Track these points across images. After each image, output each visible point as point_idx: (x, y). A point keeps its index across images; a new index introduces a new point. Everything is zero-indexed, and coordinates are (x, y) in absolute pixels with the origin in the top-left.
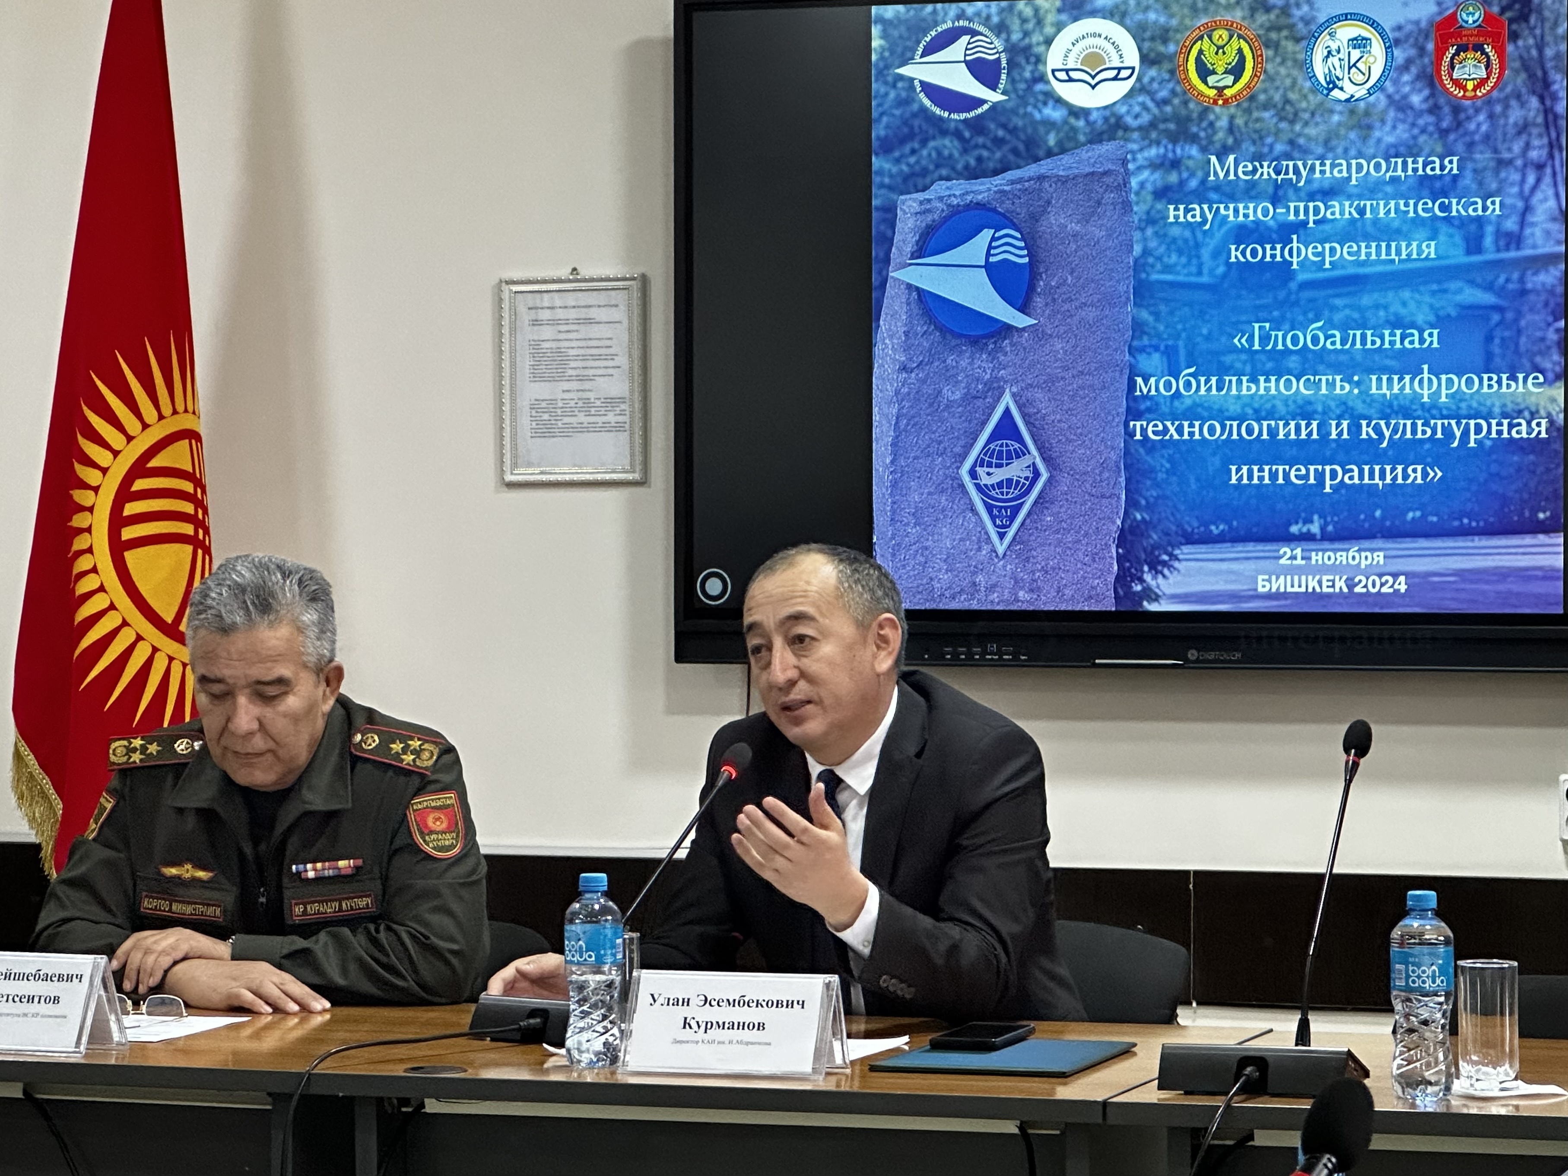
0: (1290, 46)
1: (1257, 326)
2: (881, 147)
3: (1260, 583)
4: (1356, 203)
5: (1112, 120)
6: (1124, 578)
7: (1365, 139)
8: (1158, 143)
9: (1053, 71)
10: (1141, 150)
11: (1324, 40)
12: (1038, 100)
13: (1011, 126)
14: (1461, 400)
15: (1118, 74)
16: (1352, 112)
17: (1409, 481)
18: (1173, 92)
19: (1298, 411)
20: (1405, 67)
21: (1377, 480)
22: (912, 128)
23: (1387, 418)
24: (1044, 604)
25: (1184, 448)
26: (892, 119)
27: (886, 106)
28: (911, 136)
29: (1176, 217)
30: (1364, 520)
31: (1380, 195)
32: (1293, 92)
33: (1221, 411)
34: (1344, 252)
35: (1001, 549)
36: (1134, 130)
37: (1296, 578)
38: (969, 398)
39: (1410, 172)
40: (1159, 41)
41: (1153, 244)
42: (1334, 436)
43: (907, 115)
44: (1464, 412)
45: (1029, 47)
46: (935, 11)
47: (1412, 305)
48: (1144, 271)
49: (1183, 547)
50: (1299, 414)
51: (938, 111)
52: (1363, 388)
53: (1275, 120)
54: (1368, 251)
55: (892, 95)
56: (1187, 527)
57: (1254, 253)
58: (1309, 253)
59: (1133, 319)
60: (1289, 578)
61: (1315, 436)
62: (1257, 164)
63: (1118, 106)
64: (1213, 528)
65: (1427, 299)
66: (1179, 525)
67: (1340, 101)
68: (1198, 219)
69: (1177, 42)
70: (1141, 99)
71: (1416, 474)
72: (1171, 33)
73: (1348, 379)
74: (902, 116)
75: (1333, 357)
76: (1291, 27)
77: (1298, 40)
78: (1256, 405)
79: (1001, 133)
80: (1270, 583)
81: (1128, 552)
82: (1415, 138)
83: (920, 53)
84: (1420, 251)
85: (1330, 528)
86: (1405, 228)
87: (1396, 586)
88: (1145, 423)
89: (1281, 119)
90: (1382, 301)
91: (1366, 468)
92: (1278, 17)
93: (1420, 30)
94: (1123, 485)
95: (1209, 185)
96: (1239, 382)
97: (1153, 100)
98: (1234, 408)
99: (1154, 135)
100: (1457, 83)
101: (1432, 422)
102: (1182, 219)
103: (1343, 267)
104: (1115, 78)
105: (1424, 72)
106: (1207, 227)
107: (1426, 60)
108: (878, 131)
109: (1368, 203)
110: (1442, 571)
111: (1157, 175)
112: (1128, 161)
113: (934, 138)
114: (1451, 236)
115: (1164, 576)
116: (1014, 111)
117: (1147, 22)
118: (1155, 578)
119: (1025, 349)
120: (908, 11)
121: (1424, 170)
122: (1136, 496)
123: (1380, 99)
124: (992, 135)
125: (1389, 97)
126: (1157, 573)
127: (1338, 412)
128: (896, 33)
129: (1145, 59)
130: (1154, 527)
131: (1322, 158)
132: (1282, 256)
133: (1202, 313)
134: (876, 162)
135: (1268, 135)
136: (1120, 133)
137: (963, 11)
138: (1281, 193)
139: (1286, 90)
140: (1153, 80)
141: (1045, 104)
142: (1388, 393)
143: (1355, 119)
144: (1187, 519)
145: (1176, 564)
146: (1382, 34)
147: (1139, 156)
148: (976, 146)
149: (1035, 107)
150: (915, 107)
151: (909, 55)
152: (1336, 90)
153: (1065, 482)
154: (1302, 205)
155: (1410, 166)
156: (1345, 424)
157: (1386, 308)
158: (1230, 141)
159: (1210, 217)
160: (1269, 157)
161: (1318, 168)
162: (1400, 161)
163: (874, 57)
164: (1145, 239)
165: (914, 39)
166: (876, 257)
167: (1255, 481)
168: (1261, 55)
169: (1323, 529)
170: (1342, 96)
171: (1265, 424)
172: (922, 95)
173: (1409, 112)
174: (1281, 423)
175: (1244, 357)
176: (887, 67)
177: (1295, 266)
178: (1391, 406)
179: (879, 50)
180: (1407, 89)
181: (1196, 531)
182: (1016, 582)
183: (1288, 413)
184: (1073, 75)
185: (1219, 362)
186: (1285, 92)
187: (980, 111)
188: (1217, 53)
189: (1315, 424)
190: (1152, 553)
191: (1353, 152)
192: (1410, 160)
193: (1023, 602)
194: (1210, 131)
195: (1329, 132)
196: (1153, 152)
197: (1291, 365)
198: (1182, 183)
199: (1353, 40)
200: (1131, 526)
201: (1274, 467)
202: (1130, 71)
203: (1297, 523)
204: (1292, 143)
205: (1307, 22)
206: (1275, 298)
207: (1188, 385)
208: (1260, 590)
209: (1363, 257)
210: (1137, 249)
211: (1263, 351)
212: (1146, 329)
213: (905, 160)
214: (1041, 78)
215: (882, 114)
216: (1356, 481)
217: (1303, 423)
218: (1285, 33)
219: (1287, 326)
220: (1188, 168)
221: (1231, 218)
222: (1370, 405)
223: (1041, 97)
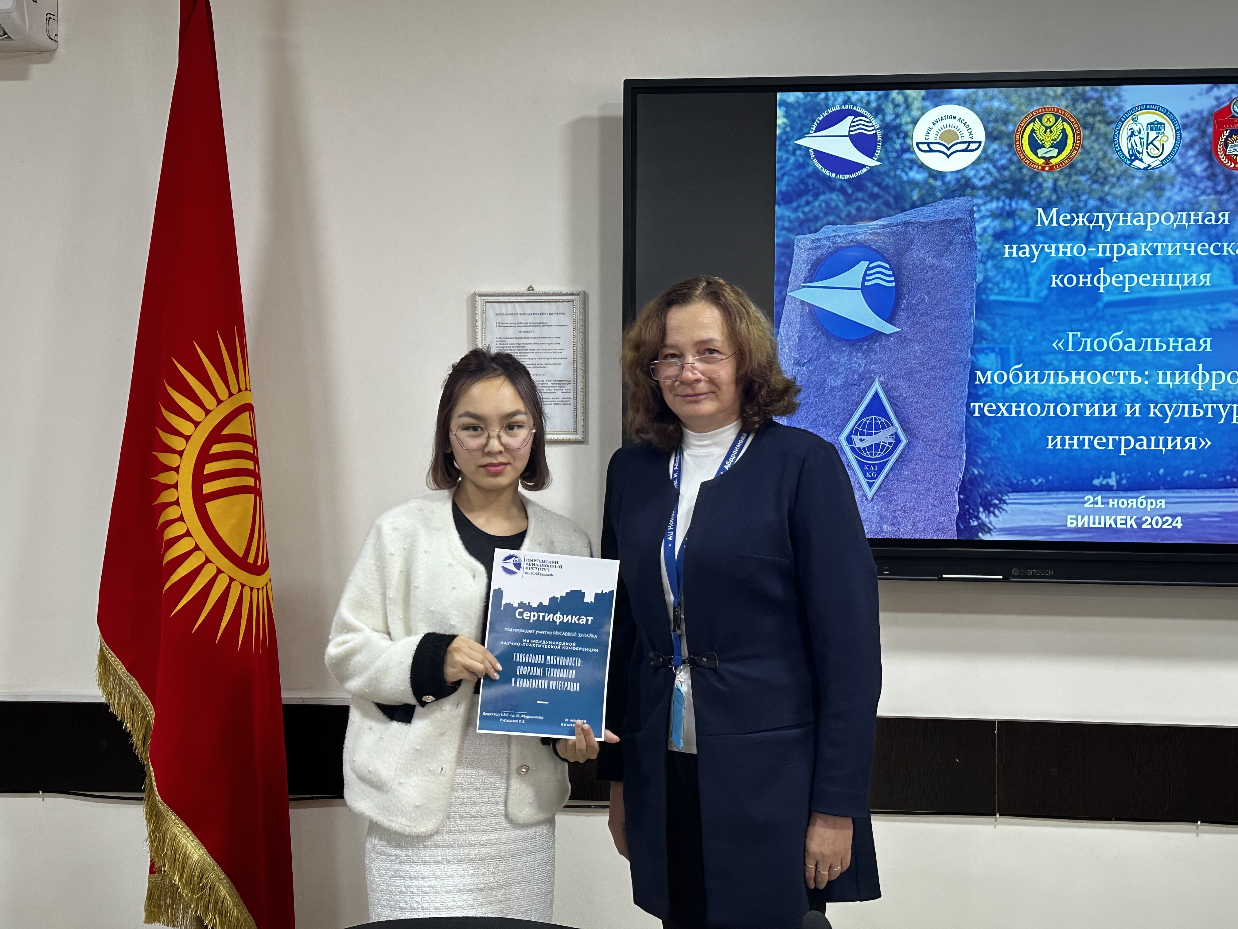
0: (1102, 128)
1: (1070, 334)
2: (782, 199)
3: (1069, 521)
4: (1150, 244)
5: (963, 181)
6: (963, 517)
7: (1158, 197)
8: (998, 199)
9: (918, 144)
10: (985, 203)
11: (1128, 124)
12: (905, 166)
13: (884, 184)
14: (1228, 390)
15: (968, 146)
16: (1149, 177)
17: (1186, 448)
18: (1011, 161)
19: (1102, 397)
20: (1191, 145)
21: (1161, 447)
22: (806, 185)
23: (1170, 402)
24: (903, 534)
25: (1012, 423)
26: (791, 178)
27: (787, 169)
28: (806, 191)
29: (1011, 254)
30: (1151, 476)
31: (1169, 239)
32: (1104, 162)
33: (1041, 396)
34: (1140, 280)
35: (870, 495)
36: (980, 188)
37: (1097, 517)
38: (847, 385)
39: (1192, 223)
40: (1001, 122)
41: (991, 273)
42: (1128, 415)
43: (804, 175)
44: (1229, 398)
45: (900, 125)
46: (827, 98)
47: (1192, 320)
48: (985, 293)
49: (1009, 494)
50: (1102, 399)
51: (827, 173)
52: (1152, 380)
53: (1089, 183)
54: (1158, 280)
55: (792, 160)
56: (1013, 479)
57: (1070, 281)
58: (1113, 281)
59: (975, 328)
60: (1091, 517)
61: (1114, 415)
62: (1074, 215)
63: (967, 171)
64: (1033, 480)
65: (1204, 315)
66: (1008, 479)
67: (1140, 169)
68: (1027, 255)
69: (1015, 124)
70: (985, 166)
71: (1191, 443)
72: (1011, 117)
73: (1140, 373)
74: (799, 177)
75: (1129, 358)
76: (1104, 114)
77: (1108, 124)
78: (1069, 392)
79: (876, 190)
80: (1077, 520)
81: (968, 497)
82: (1196, 197)
83: (814, 129)
84: (1198, 281)
85: (1124, 482)
86: (1187, 264)
87: (1174, 524)
88: (982, 404)
89: (1095, 182)
90: (1168, 317)
91: (1153, 438)
92: (1093, 106)
93: (1202, 118)
94: (965, 448)
95: (1037, 230)
96: (1056, 375)
97: (994, 166)
98: (1051, 394)
99: (995, 192)
100: (1230, 158)
101: (1205, 405)
102: (1015, 255)
103: (1140, 292)
104: (966, 150)
105: (1205, 149)
106: (1034, 261)
107: (1207, 140)
108: (781, 187)
109: (1160, 245)
110: (1210, 514)
111: (996, 223)
112: (974, 212)
113: (824, 193)
114: (1222, 270)
115: (995, 515)
116: (887, 174)
117: (991, 108)
118: (988, 516)
119: (891, 349)
120: (806, 97)
121: (1203, 221)
122: (974, 457)
123: (1171, 168)
124: (869, 192)
125: (1178, 167)
126: (989, 512)
127: (1132, 398)
128: (796, 114)
129: (990, 136)
130: (989, 480)
131: (1125, 212)
132: (1092, 282)
133: (1028, 325)
134: (779, 210)
135: (1084, 194)
136: (969, 191)
137: (849, 98)
138: (1092, 236)
139: (1098, 160)
140: (995, 151)
141: (911, 168)
142: (1171, 384)
143: (1151, 183)
144: (1014, 474)
145: (1005, 507)
146: (1173, 120)
147: (983, 208)
148: (857, 200)
149: (903, 170)
150: (810, 169)
151: (806, 130)
152: (1137, 161)
153: (919, 445)
154: (1108, 245)
155: (1192, 218)
156: (1137, 406)
157: (1171, 322)
158: (1054, 197)
159: (1036, 254)
160: (1085, 210)
161: (1121, 219)
162: (1184, 214)
163: (778, 131)
164: (986, 270)
165: (810, 118)
166: (778, 279)
167: (1067, 447)
168: (1080, 134)
169: (1118, 482)
170: (1142, 166)
171: (1075, 405)
172: (815, 161)
173: (1192, 178)
174: (1088, 405)
175: (1060, 357)
176: (788, 139)
177: (1101, 291)
178: (1173, 393)
179: (783, 126)
180: (1191, 161)
181: (1020, 482)
182: (881, 518)
183: (1093, 398)
184: (933, 147)
185: (1041, 360)
186: (1098, 162)
187: (860, 173)
188: (1045, 132)
189: (1114, 406)
190: (986, 498)
191: (1149, 207)
192: (1192, 214)
193: (886, 533)
194: (1038, 190)
195: (1131, 192)
196: (994, 205)
197: (1097, 363)
198: (1016, 228)
199: (1150, 124)
200: (970, 479)
201: (1081, 437)
202: (977, 145)
203: (1098, 478)
204: (1101, 199)
205: (1116, 110)
206: (1086, 313)
207: (1016, 377)
208: (1069, 525)
209: (1155, 284)
210: (980, 277)
211: (1075, 352)
212: (985, 336)
213: (800, 210)
214: (908, 149)
215: (783, 175)
216: (1145, 447)
217: (1105, 405)
218: (1099, 118)
219: (1094, 335)
220: (1020, 218)
221: (1053, 255)
222: (1157, 393)
223: (908, 164)
